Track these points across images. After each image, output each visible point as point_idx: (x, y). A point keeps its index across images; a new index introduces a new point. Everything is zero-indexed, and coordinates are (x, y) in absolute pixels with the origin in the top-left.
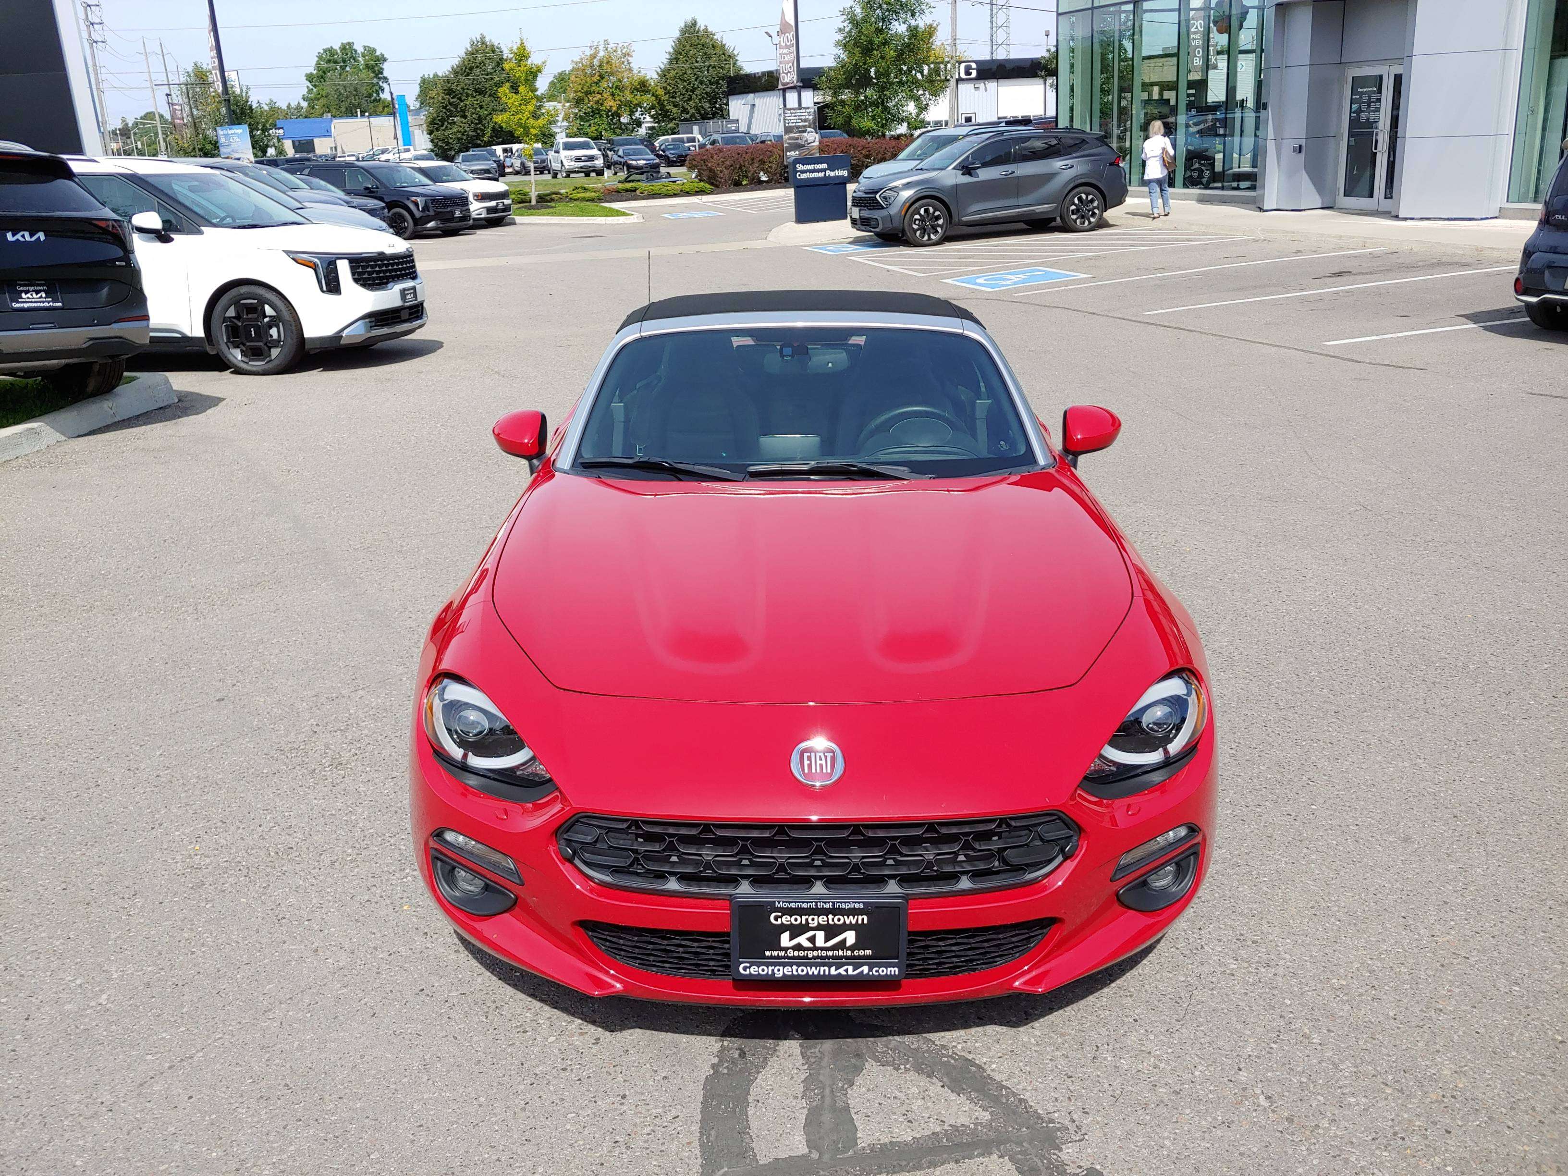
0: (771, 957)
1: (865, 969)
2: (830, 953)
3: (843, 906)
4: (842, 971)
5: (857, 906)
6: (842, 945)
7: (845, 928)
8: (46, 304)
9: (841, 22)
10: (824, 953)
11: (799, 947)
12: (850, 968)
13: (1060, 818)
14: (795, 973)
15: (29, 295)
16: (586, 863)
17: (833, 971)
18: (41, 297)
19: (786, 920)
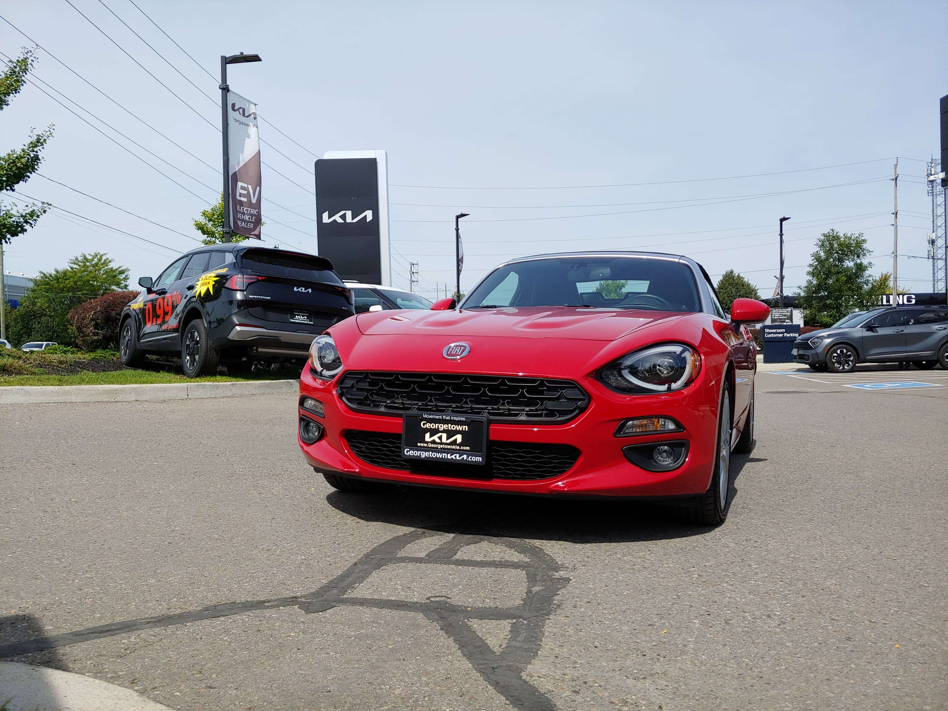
0: (421, 447)
1: (465, 457)
2: (449, 447)
3: (455, 419)
4: (453, 457)
5: (462, 419)
6: (454, 443)
7: (457, 432)
8: (306, 322)
9: (810, 260)
10: (446, 447)
11: (434, 442)
12: (458, 455)
13: (576, 387)
14: (431, 456)
15: (299, 317)
16: (348, 399)
17: (449, 457)
18: (304, 318)
19: (428, 425)
